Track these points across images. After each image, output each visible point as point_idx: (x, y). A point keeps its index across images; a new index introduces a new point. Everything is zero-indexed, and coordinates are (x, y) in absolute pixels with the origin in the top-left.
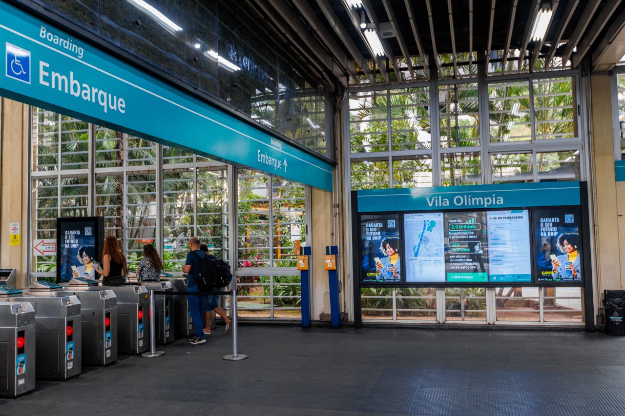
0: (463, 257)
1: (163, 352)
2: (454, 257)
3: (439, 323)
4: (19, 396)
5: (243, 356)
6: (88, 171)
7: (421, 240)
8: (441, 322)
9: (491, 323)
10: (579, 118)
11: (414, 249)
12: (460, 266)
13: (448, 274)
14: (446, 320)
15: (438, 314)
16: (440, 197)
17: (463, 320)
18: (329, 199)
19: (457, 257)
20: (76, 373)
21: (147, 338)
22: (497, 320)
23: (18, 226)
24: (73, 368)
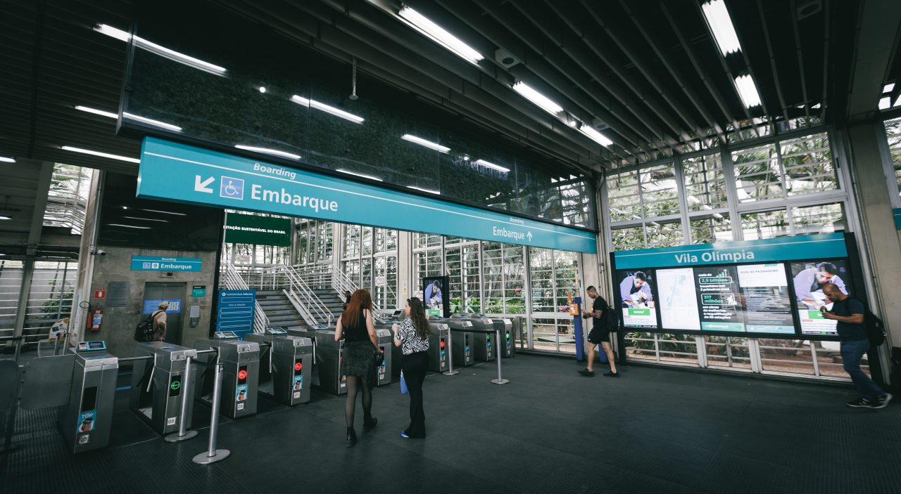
0: (716, 307)
1: (457, 372)
2: (707, 307)
3: (701, 367)
4: (341, 395)
5: (506, 381)
6: (441, 247)
7: (674, 292)
8: (703, 366)
9: (757, 371)
10: (839, 171)
11: (668, 299)
12: (714, 316)
13: (703, 323)
14: (708, 365)
15: (699, 357)
16: (688, 255)
17: (731, 366)
18: (595, 259)
19: (710, 307)
20: (387, 382)
21: (447, 361)
22: (763, 370)
23: (406, 283)
24: (384, 379)
